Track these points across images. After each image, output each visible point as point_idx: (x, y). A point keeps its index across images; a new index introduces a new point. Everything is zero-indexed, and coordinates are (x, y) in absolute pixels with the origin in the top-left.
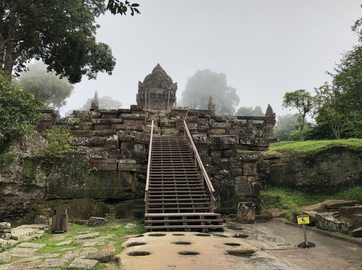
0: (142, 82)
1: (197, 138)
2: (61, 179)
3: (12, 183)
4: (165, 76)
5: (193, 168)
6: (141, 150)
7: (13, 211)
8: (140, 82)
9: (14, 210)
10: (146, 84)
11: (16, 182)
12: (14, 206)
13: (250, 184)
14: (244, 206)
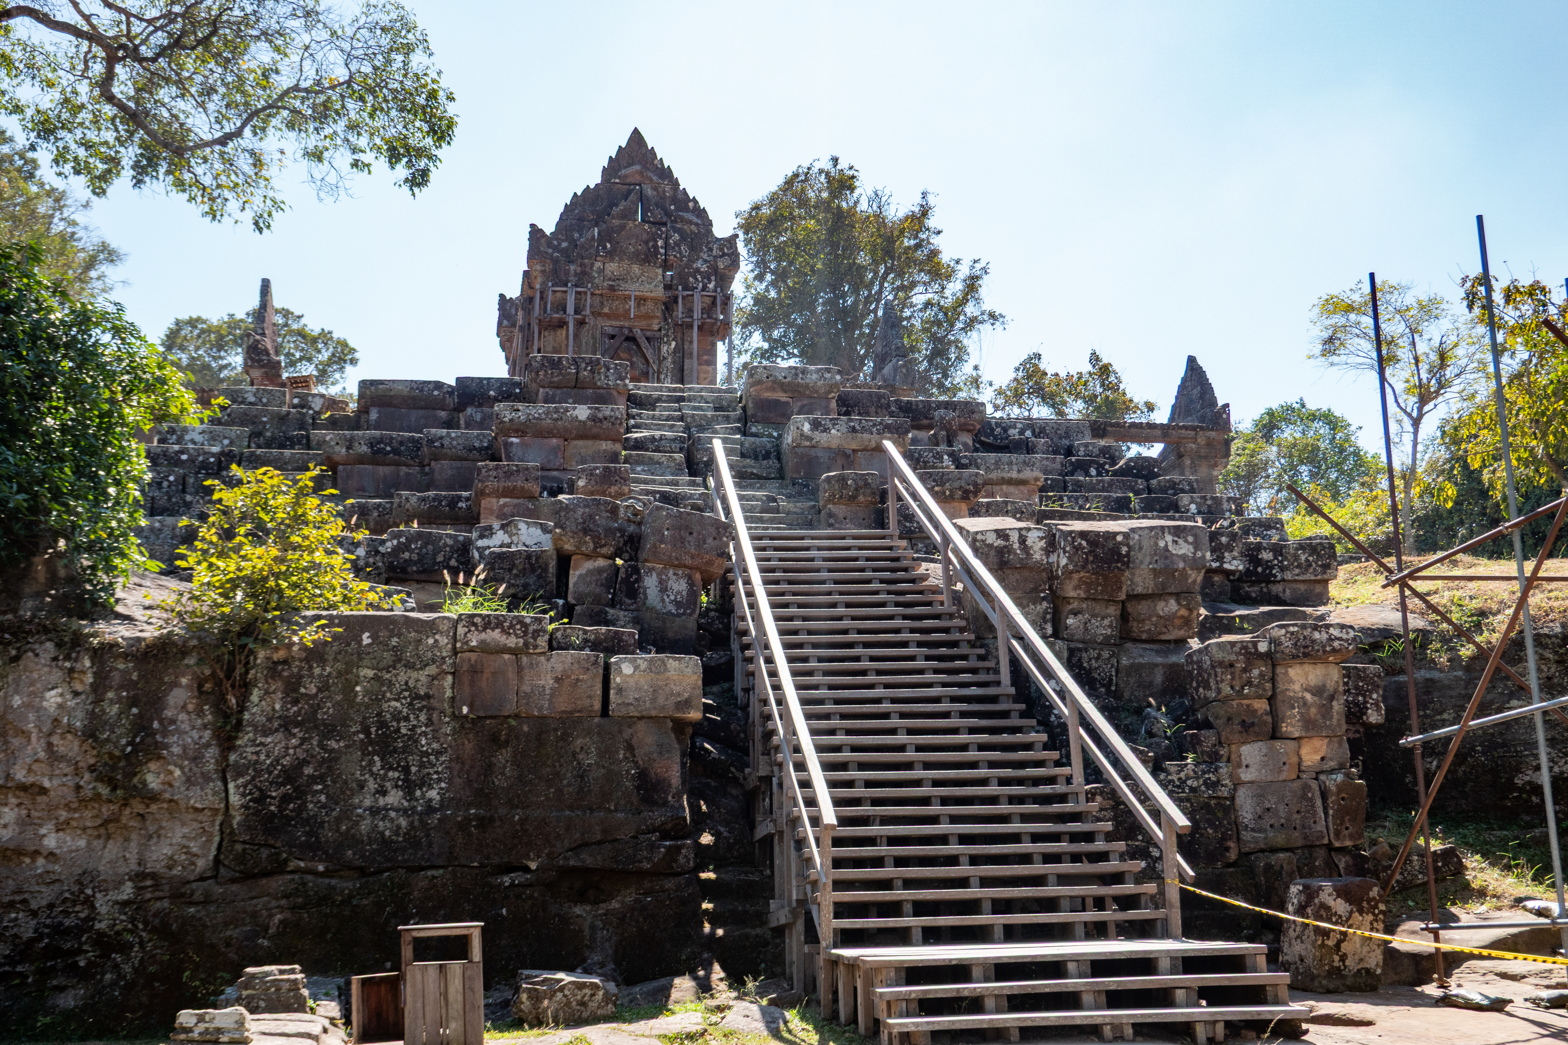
0: (549, 228)
1: (991, 539)
2: (305, 762)
3: (24, 788)
4: (674, 200)
5: (994, 699)
6: (678, 604)
7: (31, 941)
8: (535, 232)
9: (40, 937)
10: (574, 243)
11: (47, 784)
12: (34, 914)
13: (1314, 785)
14: (1331, 902)
